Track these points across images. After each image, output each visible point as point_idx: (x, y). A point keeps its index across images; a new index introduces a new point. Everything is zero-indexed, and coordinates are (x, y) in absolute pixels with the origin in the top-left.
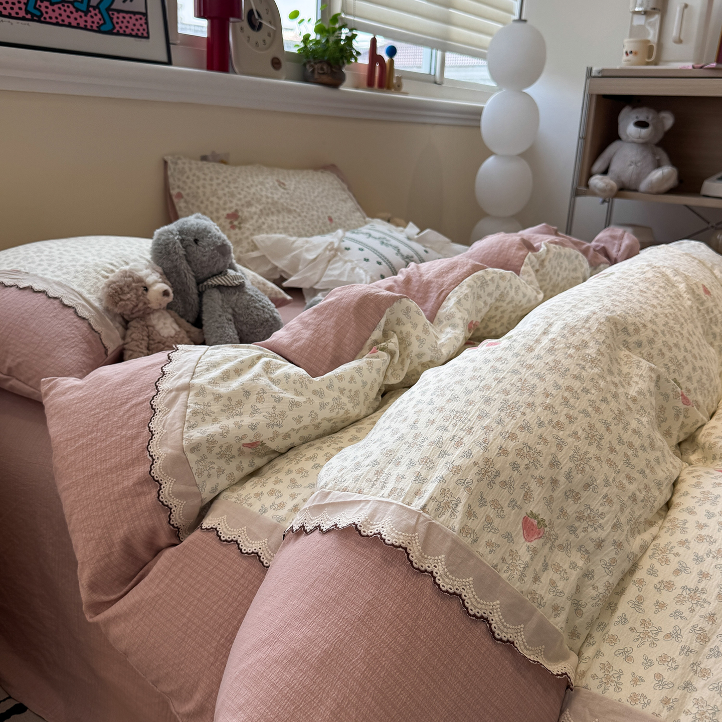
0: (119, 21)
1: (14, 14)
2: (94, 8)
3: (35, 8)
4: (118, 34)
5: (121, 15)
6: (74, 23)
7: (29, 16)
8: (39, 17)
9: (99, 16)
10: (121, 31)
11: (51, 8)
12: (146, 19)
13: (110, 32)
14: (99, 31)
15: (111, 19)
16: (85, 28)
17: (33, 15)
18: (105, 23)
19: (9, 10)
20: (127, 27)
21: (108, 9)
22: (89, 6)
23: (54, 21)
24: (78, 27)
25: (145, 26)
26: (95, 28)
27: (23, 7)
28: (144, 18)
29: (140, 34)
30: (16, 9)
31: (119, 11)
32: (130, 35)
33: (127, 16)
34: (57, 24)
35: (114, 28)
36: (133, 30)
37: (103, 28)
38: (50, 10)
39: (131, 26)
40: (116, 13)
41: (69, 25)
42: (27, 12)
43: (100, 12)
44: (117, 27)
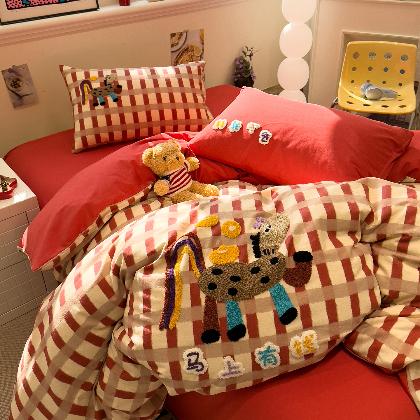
3: (27, 1)
7: (25, 5)
8: (29, 5)
17: (26, 4)
19: (14, 6)
23: (37, 4)
26: (57, 2)
30: (18, 4)
42: (23, 4)
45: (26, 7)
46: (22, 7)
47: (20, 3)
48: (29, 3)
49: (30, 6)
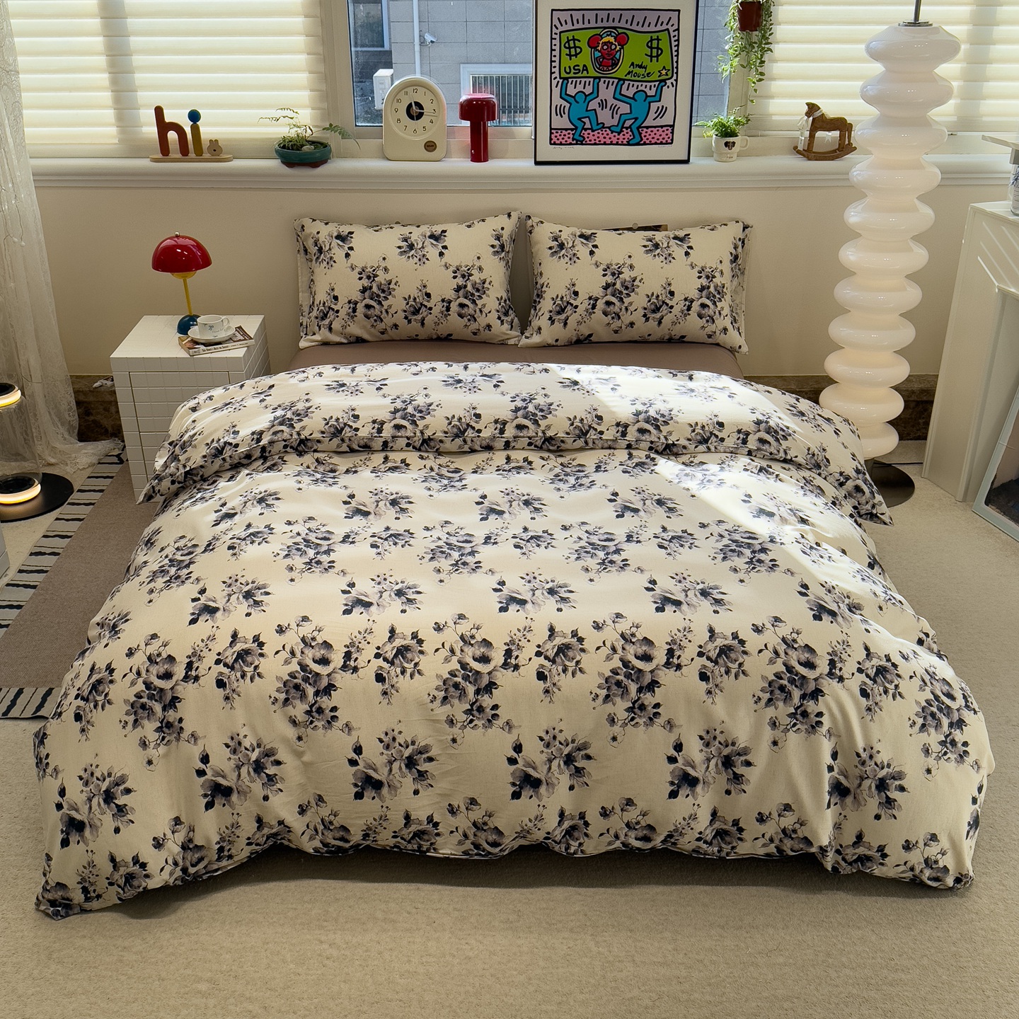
0: (647, 134)
1: (564, 142)
2: (627, 128)
3: (580, 136)
4: (645, 144)
5: (650, 129)
6: (609, 142)
7: (575, 142)
8: (582, 142)
9: (630, 133)
10: (648, 142)
11: (592, 133)
12: (673, 130)
13: (638, 144)
14: (628, 144)
15: (640, 134)
16: (617, 144)
17: (577, 141)
18: (634, 137)
19: (561, 140)
20: (653, 138)
21: (638, 128)
22: (623, 127)
23: (593, 142)
24: (611, 144)
25: (670, 135)
26: (625, 142)
27: (571, 136)
28: (670, 129)
29: (664, 141)
30: (566, 138)
31: (647, 127)
32: (656, 143)
33: (655, 130)
34: (595, 144)
35: (642, 139)
36: (658, 139)
37: (631, 142)
38: (591, 136)
39: (656, 137)
40: (645, 130)
41: (605, 144)
42: (573, 139)
43: (631, 131)
44: (645, 139)
45: (577, 144)
46: (571, 144)
47: (569, 138)
48: (582, 139)
49: (582, 144)
